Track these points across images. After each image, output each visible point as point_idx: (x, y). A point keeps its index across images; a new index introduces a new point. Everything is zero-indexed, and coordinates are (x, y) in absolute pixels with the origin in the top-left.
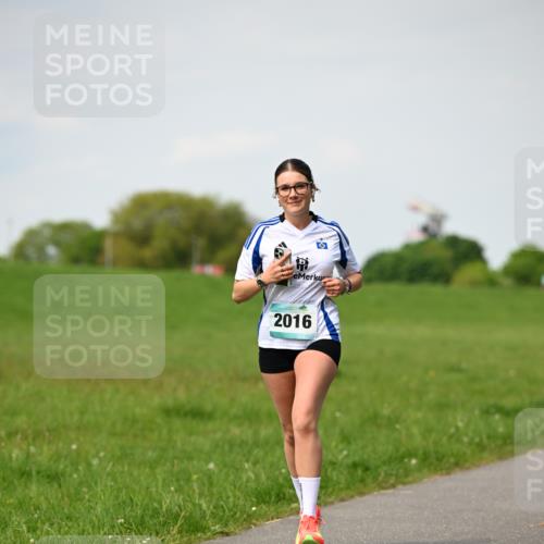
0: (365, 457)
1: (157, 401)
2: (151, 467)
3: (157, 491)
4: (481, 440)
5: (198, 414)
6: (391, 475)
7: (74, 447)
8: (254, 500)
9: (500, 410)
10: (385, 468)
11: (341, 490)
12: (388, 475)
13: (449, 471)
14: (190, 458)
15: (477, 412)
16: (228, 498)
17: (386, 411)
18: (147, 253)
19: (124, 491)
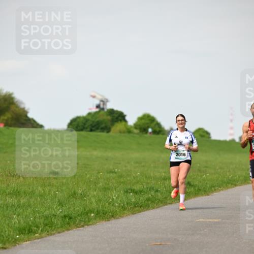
0: (70, 212)
4: (124, 205)
6: (82, 221)
8: (18, 232)
9: (133, 191)
10: (79, 218)
11: (58, 228)
13: (109, 219)
15: (122, 192)
16: (6, 231)
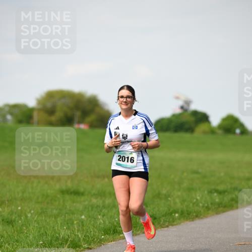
0: (154, 213)
1: (58, 187)
2: (55, 218)
3: (58, 229)
4: (208, 205)
5: (77, 193)
6: (166, 221)
7: (19, 208)
8: (103, 233)
9: (217, 191)
10: (163, 218)
12: (165, 221)
13: (193, 219)
14: (73, 213)
15: (206, 192)
16: (91, 232)
17: (164, 192)
18: (53, 119)
19: (43, 229)
